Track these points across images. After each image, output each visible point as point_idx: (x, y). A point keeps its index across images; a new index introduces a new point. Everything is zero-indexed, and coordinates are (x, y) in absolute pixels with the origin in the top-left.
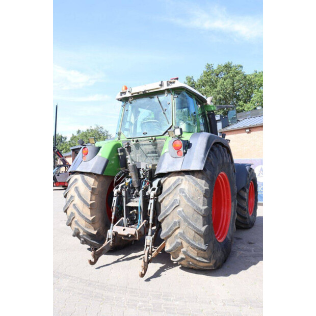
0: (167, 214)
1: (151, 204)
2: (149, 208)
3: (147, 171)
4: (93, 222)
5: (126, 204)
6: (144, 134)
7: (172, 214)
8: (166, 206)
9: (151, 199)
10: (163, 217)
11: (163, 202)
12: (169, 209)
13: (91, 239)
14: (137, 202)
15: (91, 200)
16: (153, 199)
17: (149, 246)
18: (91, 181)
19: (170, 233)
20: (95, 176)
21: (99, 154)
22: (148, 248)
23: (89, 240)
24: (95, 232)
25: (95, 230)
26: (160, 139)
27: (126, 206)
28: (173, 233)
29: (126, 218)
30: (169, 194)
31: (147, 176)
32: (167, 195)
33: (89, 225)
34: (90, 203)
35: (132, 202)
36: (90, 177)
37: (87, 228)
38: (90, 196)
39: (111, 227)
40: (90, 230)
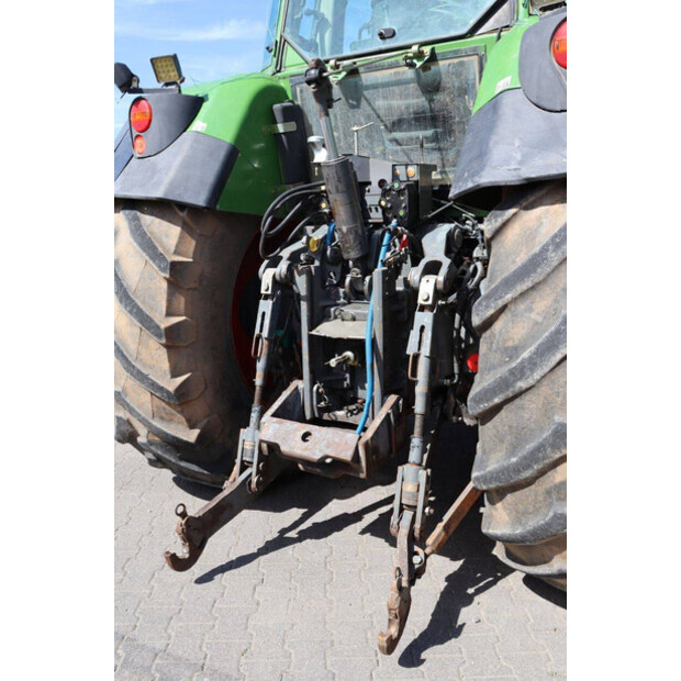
0: (522, 385)
1: (422, 328)
2: (411, 350)
3: (400, 192)
4: (181, 398)
5: (312, 326)
6: (382, 36)
7: (544, 389)
8: (516, 350)
9: (422, 308)
10: (497, 400)
11: (498, 326)
12: (532, 363)
14: (358, 323)
15: (169, 314)
16: (431, 308)
17: (414, 508)
18: (168, 234)
19: (527, 474)
20: (183, 214)
21: (198, 125)
22: (408, 515)
23: (173, 461)
24: (191, 436)
25: (192, 427)
26: (456, 54)
27: (311, 338)
28: (542, 473)
29: (313, 383)
30: (533, 288)
31: (402, 213)
32: (523, 294)
33: (167, 407)
34: (163, 326)
35: (339, 321)
36: (162, 218)
37: (162, 418)
38: (165, 296)
39: (253, 417)
40: (172, 425)
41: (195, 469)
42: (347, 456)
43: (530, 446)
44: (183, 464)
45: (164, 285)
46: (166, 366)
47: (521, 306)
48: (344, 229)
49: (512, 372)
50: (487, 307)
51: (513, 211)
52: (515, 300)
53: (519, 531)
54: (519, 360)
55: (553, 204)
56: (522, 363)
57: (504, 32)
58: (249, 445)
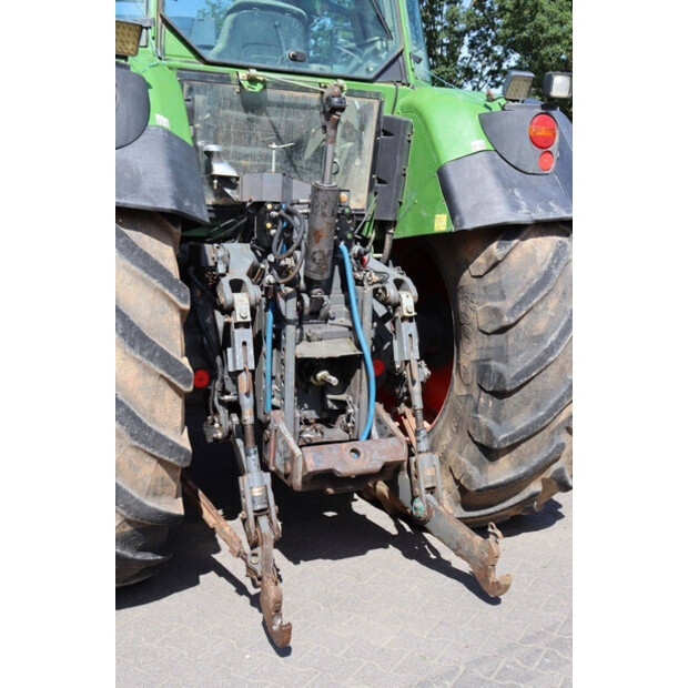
1: (411, 336)
9: (410, 320)
10: (534, 374)
17: (431, 488)
22: (428, 496)
24: (178, 507)
27: (300, 363)
32: (542, 299)
33: (166, 476)
34: (191, 368)
39: (251, 461)
40: (163, 499)
41: (150, 557)
44: (140, 556)
47: (541, 307)
48: (327, 251)
49: (546, 351)
50: (521, 310)
51: (516, 241)
52: (537, 304)
54: (549, 343)
55: (537, 236)
56: (551, 344)
57: (400, 87)
58: (257, 492)
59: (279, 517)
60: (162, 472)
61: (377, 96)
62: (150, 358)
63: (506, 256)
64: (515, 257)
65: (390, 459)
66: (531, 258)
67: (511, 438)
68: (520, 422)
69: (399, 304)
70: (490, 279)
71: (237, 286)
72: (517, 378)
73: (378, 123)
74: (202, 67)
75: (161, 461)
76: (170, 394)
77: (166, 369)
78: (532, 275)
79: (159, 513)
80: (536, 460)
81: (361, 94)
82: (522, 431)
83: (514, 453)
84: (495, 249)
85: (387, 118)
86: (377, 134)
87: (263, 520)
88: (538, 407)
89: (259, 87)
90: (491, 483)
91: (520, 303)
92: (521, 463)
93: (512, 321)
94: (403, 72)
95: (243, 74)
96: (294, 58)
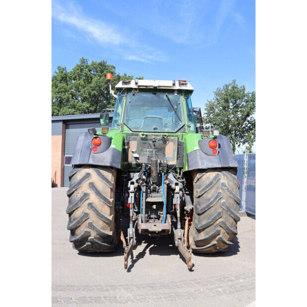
0: (212, 205)
1: (177, 198)
2: (174, 203)
3: (165, 167)
7: (215, 206)
8: (209, 200)
9: (176, 193)
11: (204, 195)
12: (213, 201)
13: (103, 242)
15: (111, 198)
16: (178, 193)
17: (181, 239)
18: (109, 175)
19: (210, 224)
21: (113, 146)
22: (179, 240)
23: (100, 243)
24: (111, 233)
25: (111, 231)
28: (215, 222)
29: (146, 214)
30: (212, 188)
31: (165, 171)
32: (210, 189)
33: (106, 225)
34: (111, 201)
35: (150, 198)
36: (106, 171)
37: (104, 229)
38: (110, 193)
39: (131, 225)
40: (106, 231)
41: (106, 244)
42: (168, 228)
43: (213, 217)
44: (103, 244)
45: (110, 190)
46: (109, 213)
47: (209, 191)
48: (155, 175)
49: (210, 203)
51: (204, 173)
52: (208, 190)
53: (207, 236)
54: (211, 201)
57: (184, 134)
58: (131, 233)
59: (136, 240)
60: (105, 224)
61: (177, 136)
62: (101, 198)
63: (201, 177)
64: (204, 178)
65: (164, 228)
66: (208, 178)
67: (202, 227)
68: (204, 223)
69: (175, 189)
70: (198, 183)
71: (132, 183)
72: (202, 210)
73: (178, 142)
74: (132, 132)
75: (104, 221)
76: (106, 207)
77: (104, 200)
78: (208, 182)
79: (105, 234)
80: (211, 234)
81: (173, 136)
82: (204, 225)
83: (204, 231)
84: (198, 176)
85: (180, 142)
86: (178, 145)
87: (132, 240)
88: (209, 219)
89: (144, 136)
90: (199, 239)
91: (203, 190)
92: (207, 235)
93: (201, 195)
94: (185, 130)
95: (140, 134)
96: (154, 129)
